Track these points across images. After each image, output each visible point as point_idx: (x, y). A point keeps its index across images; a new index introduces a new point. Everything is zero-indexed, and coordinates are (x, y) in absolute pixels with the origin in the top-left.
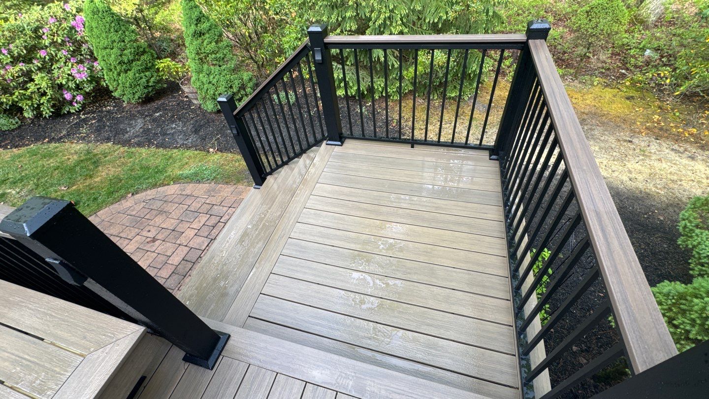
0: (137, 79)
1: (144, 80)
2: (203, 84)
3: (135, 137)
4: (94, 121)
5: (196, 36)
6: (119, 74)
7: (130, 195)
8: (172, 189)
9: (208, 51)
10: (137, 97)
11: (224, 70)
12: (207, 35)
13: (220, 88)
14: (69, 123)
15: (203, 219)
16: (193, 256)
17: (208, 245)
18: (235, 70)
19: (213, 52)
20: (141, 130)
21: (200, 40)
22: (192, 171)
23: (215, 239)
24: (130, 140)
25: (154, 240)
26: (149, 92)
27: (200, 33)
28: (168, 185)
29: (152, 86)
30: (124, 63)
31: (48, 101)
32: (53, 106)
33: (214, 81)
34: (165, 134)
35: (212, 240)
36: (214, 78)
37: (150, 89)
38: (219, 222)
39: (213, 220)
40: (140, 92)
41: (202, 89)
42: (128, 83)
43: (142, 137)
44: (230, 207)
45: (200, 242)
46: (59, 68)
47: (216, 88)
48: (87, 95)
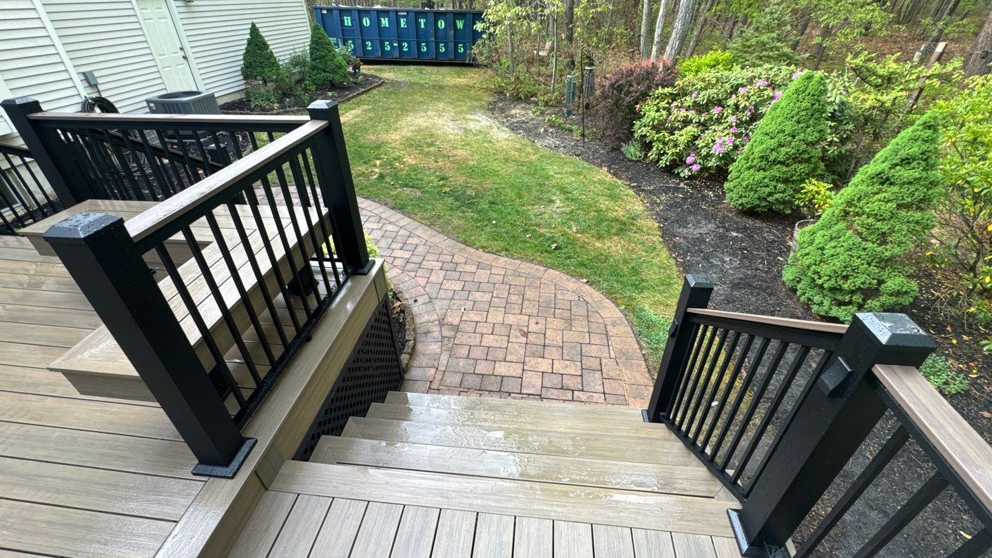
0: (761, 185)
1: (767, 190)
2: (811, 243)
3: (684, 237)
4: (681, 196)
5: (875, 180)
6: (749, 168)
7: (585, 280)
8: (611, 312)
9: (867, 210)
10: (740, 202)
11: (865, 249)
12: (895, 189)
13: (825, 266)
14: (667, 183)
15: (574, 369)
16: (510, 385)
17: (529, 395)
18: (885, 263)
19: (876, 215)
20: (698, 236)
21: (877, 187)
22: (654, 318)
23: (542, 399)
24: (675, 237)
25: (526, 334)
26: (759, 206)
27: (888, 179)
28: (618, 305)
29: (770, 202)
30: (767, 159)
31: (673, 154)
32: (674, 160)
33: (828, 252)
34: (706, 259)
35: (540, 395)
36: (835, 247)
37: (764, 204)
38: (573, 391)
39: (573, 383)
40: (750, 199)
41: (802, 248)
42: (747, 182)
43: (688, 242)
44: (604, 393)
45: (533, 382)
46: (715, 131)
47: (821, 262)
48: (704, 169)
